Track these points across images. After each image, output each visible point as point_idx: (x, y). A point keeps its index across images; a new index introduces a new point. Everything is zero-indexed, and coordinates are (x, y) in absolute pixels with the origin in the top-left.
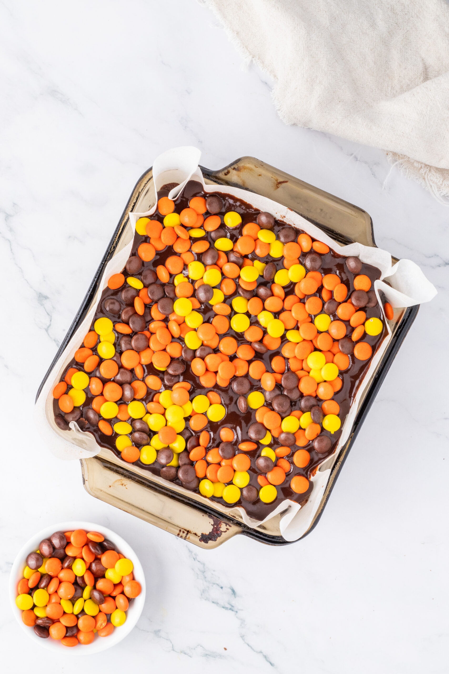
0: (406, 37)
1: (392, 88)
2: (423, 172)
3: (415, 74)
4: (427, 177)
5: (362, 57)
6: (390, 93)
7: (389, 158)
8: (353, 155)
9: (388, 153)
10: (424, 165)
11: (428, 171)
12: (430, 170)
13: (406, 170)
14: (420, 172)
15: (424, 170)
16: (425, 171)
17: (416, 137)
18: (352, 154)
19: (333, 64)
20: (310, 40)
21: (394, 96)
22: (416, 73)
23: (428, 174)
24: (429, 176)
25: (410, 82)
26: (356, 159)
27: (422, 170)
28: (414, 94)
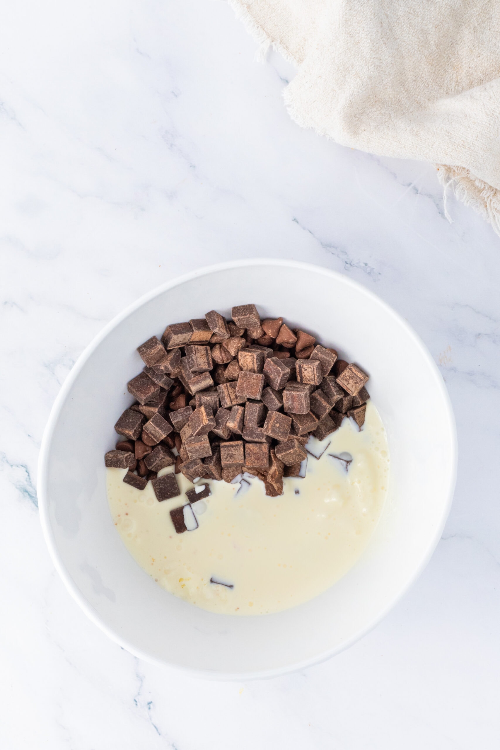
0: (485, 9)
1: (458, 83)
2: (486, 196)
3: (492, 65)
4: (490, 204)
5: (423, 37)
6: (453, 90)
7: (440, 176)
8: (412, 185)
9: (440, 169)
10: (488, 186)
11: (491, 196)
12: (495, 194)
13: (464, 191)
14: (481, 195)
15: (487, 192)
16: (488, 195)
17: (481, 149)
18: (410, 185)
19: (379, 47)
20: (351, 9)
21: (459, 92)
22: (494, 64)
23: (491, 200)
24: (492, 202)
25: (484, 75)
26: (416, 191)
27: (485, 192)
28: (485, 88)
